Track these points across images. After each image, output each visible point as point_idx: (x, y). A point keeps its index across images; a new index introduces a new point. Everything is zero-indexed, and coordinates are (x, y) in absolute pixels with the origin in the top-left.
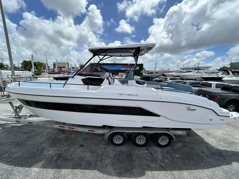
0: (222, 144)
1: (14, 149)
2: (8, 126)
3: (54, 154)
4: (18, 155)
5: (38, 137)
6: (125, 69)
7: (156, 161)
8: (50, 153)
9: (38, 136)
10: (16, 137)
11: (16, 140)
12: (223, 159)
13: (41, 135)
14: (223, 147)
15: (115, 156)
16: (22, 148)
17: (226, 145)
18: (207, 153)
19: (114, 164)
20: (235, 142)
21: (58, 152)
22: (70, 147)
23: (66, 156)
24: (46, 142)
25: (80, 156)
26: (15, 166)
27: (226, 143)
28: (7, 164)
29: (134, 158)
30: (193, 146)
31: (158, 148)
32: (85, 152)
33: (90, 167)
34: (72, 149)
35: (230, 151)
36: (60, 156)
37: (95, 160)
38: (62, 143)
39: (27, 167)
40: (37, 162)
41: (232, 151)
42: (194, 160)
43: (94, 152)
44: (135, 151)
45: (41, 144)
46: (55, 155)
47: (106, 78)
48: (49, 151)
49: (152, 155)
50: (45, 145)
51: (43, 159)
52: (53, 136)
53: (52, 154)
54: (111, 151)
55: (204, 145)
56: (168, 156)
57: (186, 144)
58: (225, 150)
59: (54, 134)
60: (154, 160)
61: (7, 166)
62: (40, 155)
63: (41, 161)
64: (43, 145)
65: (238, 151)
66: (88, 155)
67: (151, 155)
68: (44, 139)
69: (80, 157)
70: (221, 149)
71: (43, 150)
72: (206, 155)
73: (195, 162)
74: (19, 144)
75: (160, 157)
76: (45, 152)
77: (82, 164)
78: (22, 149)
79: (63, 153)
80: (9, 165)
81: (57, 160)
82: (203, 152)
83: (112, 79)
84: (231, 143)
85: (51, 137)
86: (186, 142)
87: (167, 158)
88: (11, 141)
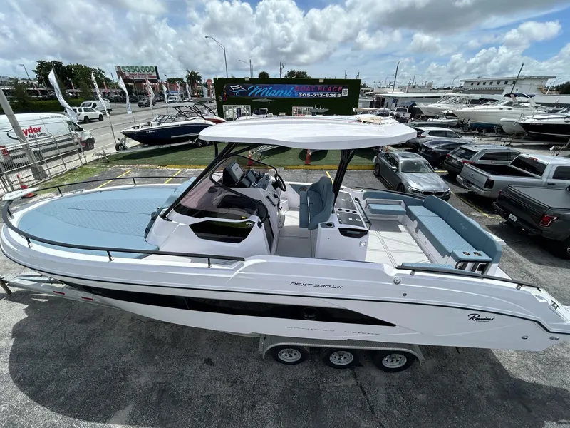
0: (530, 363)
1: (65, 370)
2: (40, 297)
3: (151, 386)
4: (76, 386)
5: (112, 332)
6: (309, 95)
7: (372, 411)
8: (142, 380)
9: (111, 329)
10: (65, 333)
11: (65, 345)
12: (524, 409)
13: (117, 327)
14: (532, 374)
15: (282, 394)
16: (82, 365)
17: (540, 367)
18: (490, 393)
19: (279, 419)
20: (563, 358)
21: (160, 380)
22: (184, 364)
23: (178, 393)
24: (130, 349)
25: (207, 394)
26: (75, 418)
27: (541, 363)
28: (59, 413)
29: (325, 402)
30: (461, 369)
31: (380, 371)
32: (216, 380)
33: (228, 424)
34: (188, 372)
35: (546, 387)
36: (164, 391)
37: (239, 406)
38: (165, 351)
39: (99, 422)
40: (119, 407)
41: (551, 388)
42: (457, 411)
43: (236, 383)
44: (327, 382)
45: (120, 354)
46: (153, 389)
47: (256, 225)
48: (138, 377)
49: (364, 393)
50: (130, 358)
51: (130, 399)
52: (144, 331)
53: (146, 384)
54: (274, 380)
55: (487, 365)
56: (401, 397)
57: (447, 361)
58: (534, 385)
59: (145, 325)
60: (368, 408)
61: (60, 417)
62: (122, 388)
63: (126, 405)
64: (125, 359)
65: (564, 387)
66: (224, 389)
67: (362, 395)
68: (126, 338)
69: (206, 397)
70: (527, 379)
71: (126, 372)
72: (488, 398)
73: (460, 419)
74: (73, 356)
75: (382, 402)
76: (131, 378)
77: (211, 414)
78: (83, 369)
79: (169, 384)
80: (61, 413)
81: (159, 403)
82: (480, 388)
83: (274, 205)
84: (553, 360)
85: (140, 334)
86: (446, 356)
87: (398, 403)
88: (55, 347)
